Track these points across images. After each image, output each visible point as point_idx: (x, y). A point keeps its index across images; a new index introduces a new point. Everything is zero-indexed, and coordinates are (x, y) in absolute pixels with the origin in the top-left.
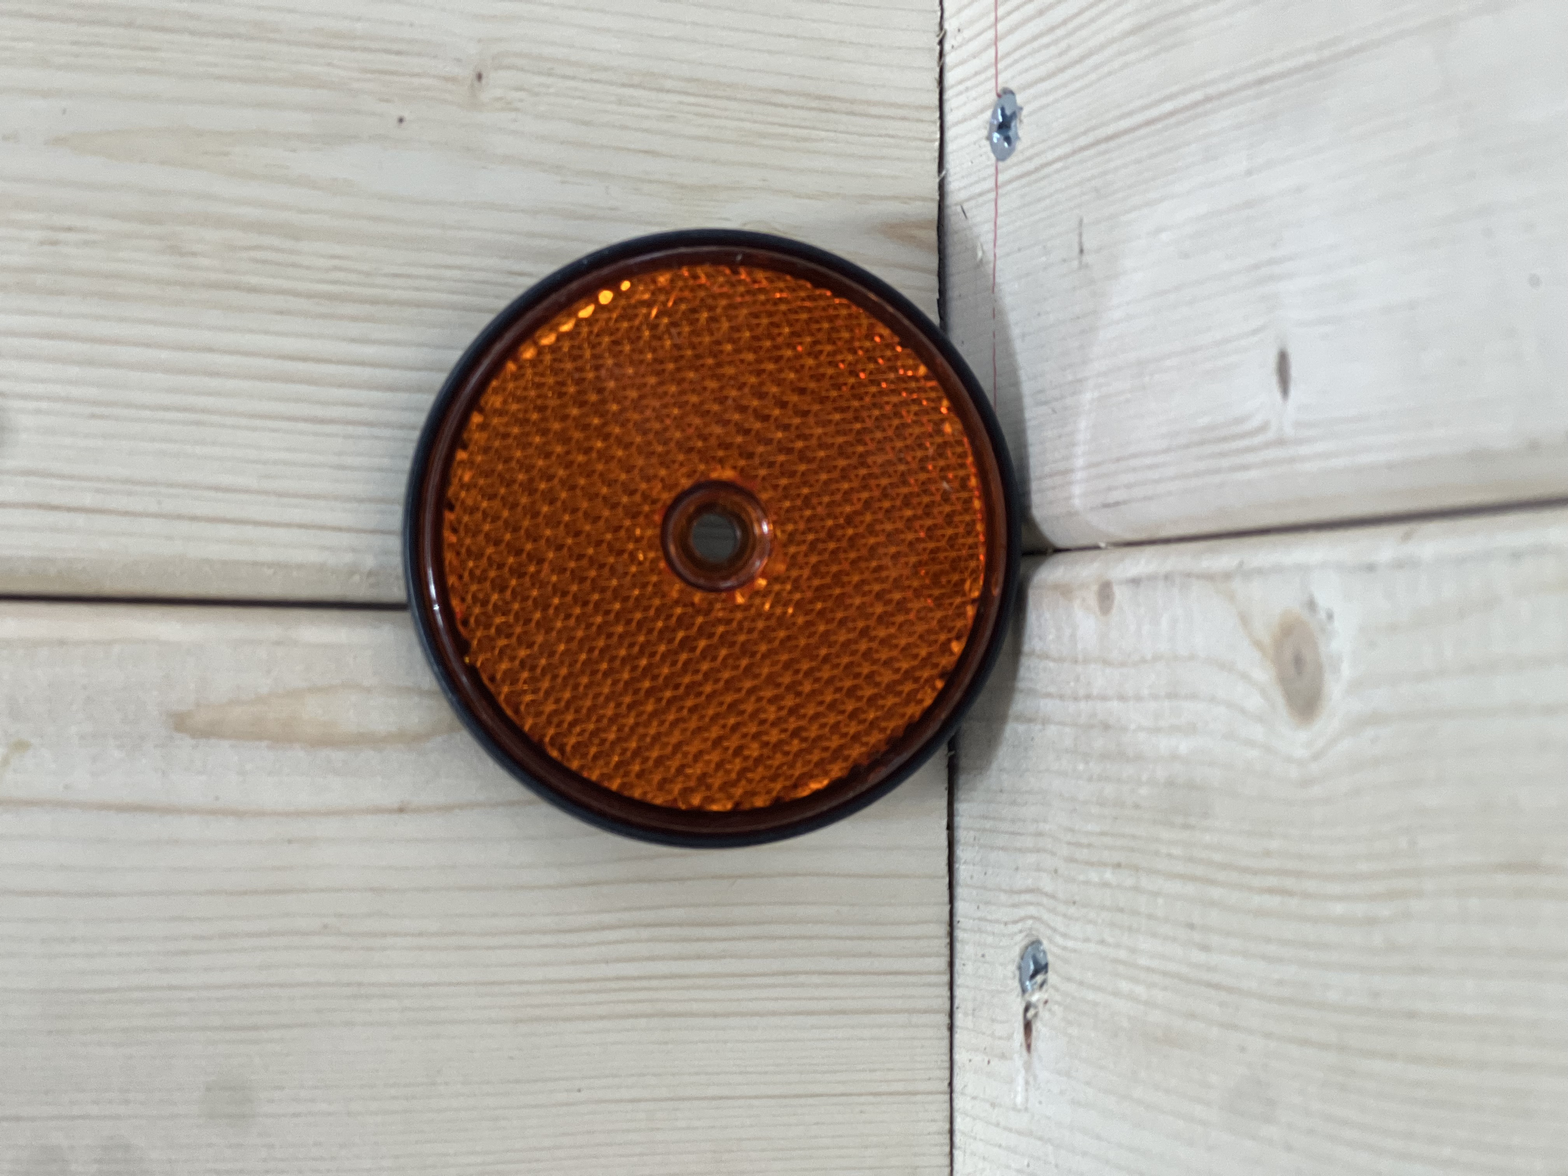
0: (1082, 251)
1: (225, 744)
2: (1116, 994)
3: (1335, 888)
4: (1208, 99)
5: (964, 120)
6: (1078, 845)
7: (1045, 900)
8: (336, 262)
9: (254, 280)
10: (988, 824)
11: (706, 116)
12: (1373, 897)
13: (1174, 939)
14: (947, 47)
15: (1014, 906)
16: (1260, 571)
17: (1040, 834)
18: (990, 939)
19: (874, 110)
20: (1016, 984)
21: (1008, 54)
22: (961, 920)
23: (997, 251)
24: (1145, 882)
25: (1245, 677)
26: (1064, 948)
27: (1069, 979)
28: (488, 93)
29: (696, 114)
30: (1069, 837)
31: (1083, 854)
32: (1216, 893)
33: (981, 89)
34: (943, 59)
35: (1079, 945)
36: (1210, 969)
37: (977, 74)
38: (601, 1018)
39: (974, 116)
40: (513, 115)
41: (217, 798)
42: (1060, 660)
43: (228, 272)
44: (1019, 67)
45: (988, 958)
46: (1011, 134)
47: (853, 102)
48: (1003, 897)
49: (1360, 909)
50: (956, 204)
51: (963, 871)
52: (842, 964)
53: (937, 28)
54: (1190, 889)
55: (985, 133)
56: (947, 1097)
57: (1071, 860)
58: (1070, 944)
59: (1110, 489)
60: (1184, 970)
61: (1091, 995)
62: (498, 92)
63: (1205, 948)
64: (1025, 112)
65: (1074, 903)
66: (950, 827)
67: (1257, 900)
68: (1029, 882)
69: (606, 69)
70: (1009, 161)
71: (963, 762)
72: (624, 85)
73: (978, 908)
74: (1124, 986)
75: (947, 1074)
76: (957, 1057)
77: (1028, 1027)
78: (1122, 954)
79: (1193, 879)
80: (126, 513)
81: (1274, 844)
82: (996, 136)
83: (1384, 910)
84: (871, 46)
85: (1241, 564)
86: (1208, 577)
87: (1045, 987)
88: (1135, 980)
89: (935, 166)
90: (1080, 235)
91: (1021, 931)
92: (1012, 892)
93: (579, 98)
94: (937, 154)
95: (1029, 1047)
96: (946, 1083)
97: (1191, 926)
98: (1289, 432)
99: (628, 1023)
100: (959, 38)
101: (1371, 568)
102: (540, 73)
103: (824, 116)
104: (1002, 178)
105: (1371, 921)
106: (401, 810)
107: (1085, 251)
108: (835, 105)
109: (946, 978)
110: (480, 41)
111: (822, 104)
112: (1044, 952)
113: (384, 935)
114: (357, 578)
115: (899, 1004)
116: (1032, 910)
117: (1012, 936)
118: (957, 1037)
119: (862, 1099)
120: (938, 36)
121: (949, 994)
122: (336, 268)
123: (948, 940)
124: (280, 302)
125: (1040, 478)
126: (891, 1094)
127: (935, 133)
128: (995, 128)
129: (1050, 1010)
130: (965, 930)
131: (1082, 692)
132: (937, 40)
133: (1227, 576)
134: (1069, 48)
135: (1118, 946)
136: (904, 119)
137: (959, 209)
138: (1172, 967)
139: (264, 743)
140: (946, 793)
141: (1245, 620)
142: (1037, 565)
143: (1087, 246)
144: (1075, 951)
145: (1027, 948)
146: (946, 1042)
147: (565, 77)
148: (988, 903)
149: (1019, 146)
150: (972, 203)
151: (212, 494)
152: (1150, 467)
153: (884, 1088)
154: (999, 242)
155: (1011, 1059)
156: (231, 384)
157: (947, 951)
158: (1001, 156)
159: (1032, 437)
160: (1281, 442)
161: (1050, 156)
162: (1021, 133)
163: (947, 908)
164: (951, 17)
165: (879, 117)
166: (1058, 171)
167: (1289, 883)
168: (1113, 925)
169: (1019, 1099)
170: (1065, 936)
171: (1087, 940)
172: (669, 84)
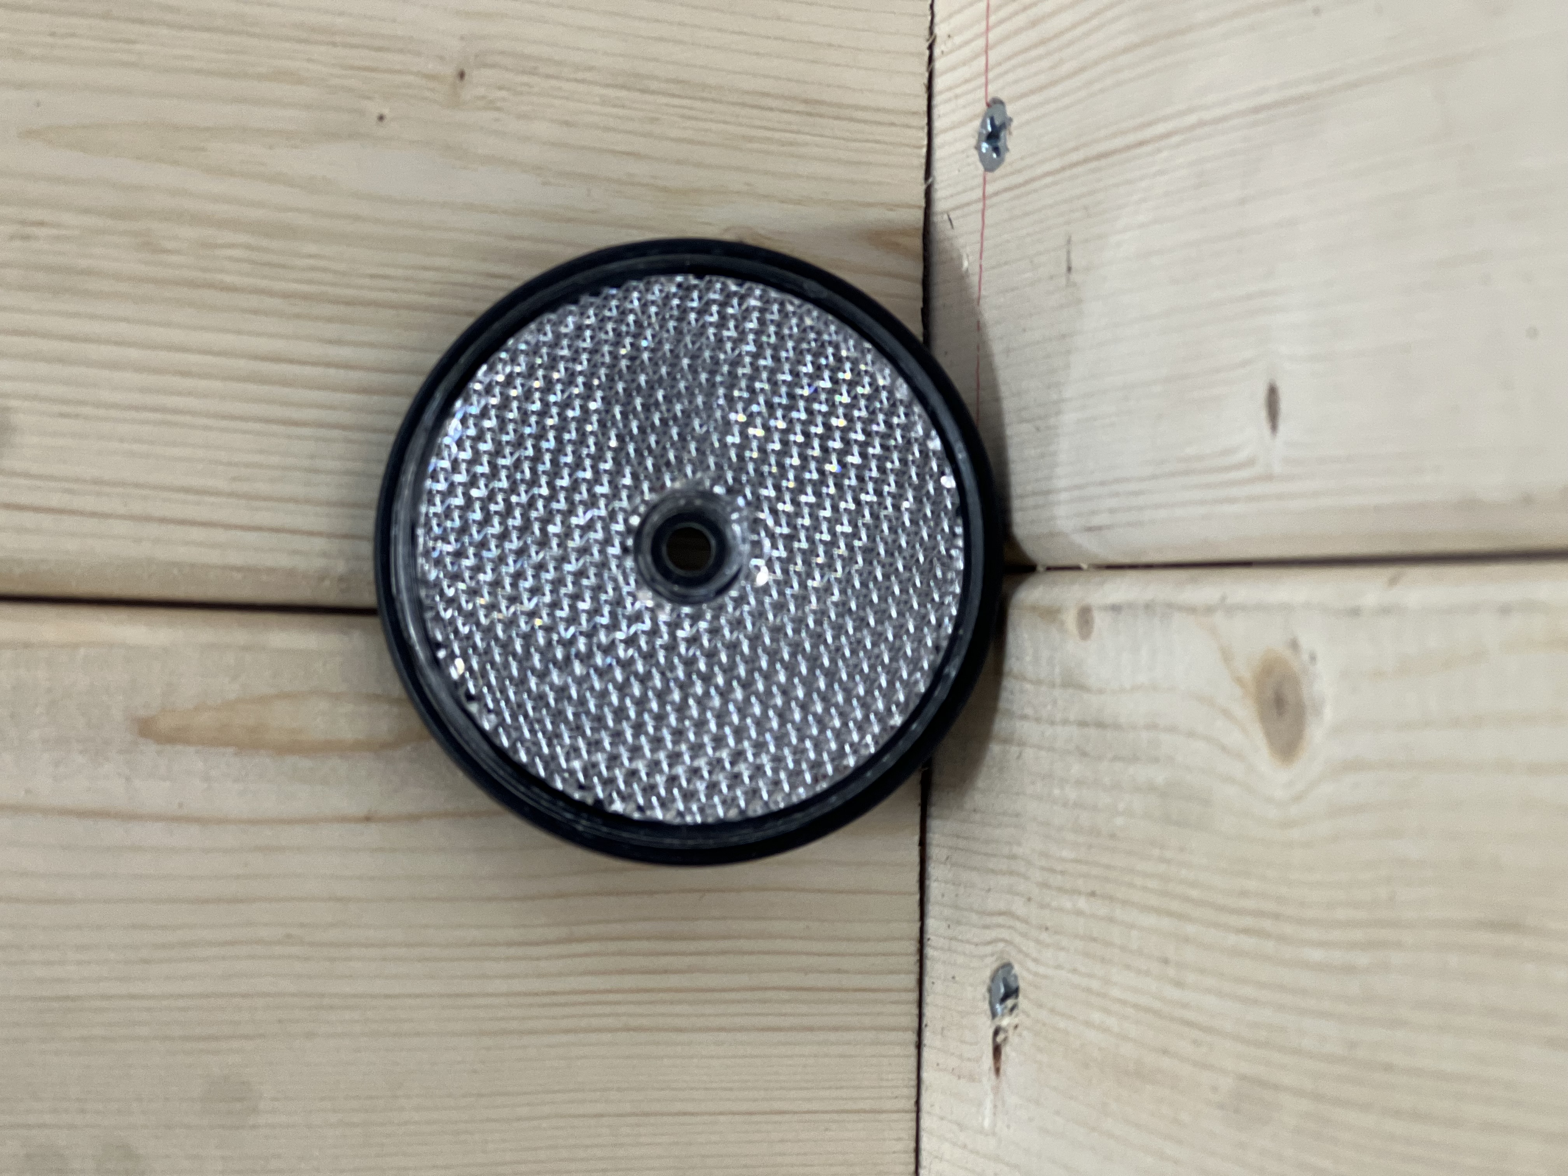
0: (1069, 269)
1: (191, 749)
2: (1088, 1024)
3: (1313, 933)
4: (1201, 124)
5: (953, 127)
6: (1052, 871)
7: (1018, 925)
8: (312, 262)
9: (228, 279)
10: (962, 843)
11: (690, 118)
12: (1353, 946)
13: (1147, 973)
14: (937, 51)
15: (986, 927)
16: (1242, 608)
17: (1013, 857)
18: (960, 960)
19: (860, 115)
20: (986, 1006)
21: (999, 64)
22: (932, 937)
23: (983, 263)
24: (1119, 913)
25: (1226, 714)
26: (1036, 974)
27: (1040, 1006)
28: (469, 92)
29: (683, 116)
30: (1043, 863)
31: (1057, 880)
32: (1190, 929)
33: (970, 97)
34: (932, 64)
35: (1050, 972)
36: (1185, 1006)
37: (967, 81)
38: (567, 1031)
39: (961, 124)
40: (496, 114)
41: (181, 805)
42: (1038, 682)
43: (204, 270)
44: (1010, 77)
45: (957, 979)
46: (1000, 144)
47: (840, 106)
48: (974, 917)
49: (1337, 956)
50: (942, 213)
51: (935, 888)
52: (811, 980)
53: (926, 33)
54: (1166, 923)
55: (973, 141)
56: (914, 1115)
57: (1045, 885)
58: (1041, 970)
59: (1093, 513)
60: (1157, 1005)
61: (1062, 1024)
62: (481, 91)
63: (1179, 984)
64: (1015, 123)
65: (1047, 929)
66: (923, 844)
67: (1232, 939)
68: (1002, 906)
69: (590, 69)
70: (998, 172)
71: (936, 778)
72: (608, 86)
73: (949, 926)
74: (1096, 1017)
75: (914, 1092)
76: (925, 1075)
77: (997, 1051)
78: (1095, 985)
79: (1170, 914)
80: (93, 514)
81: (1252, 885)
82: (985, 146)
83: (1362, 959)
84: (860, 50)
85: (1223, 598)
86: (1191, 610)
87: (1015, 1012)
88: (1107, 1011)
89: (922, 173)
90: (1069, 253)
91: (992, 955)
92: (983, 913)
93: (562, 98)
94: (923, 161)
95: (997, 1070)
96: (913, 1100)
97: (1166, 961)
98: (1277, 468)
99: (593, 1037)
100: (949, 44)
101: (1355, 612)
102: (524, 72)
103: (811, 120)
104: (990, 189)
105: (1349, 970)
106: (368, 819)
107: (1073, 270)
108: (823, 109)
109: (915, 996)
110: (462, 38)
111: (809, 108)
112: (1016, 977)
113: (349, 945)
114: (327, 583)
115: (867, 1021)
116: (1004, 934)
117: (982, 957)
118: (926, 1053)
119: (827, 1117)
120: (928, 40)
121: (916, 1011)
122: (313, 269)
123: (917, 957)
124: (254, 301)
125: (1022, 497)
126: (858, 1112)
127: (922, 139)
128: (984, 138)
129: (1020, 1035)
130: (935, 948)
131: (1059, 716)
132: (927, 44)
133: (1209, 610)
134: (1061, 62)
135: (1090, 976)
136: (893, 124)
137: (945, 217)
138: (1144, 1000)
139: (231, 750)
140: (918, 809)
141: (1227, 656)
142: (1017, 584)
143: (1075, 264)
144: (1045, 977)
145: (997, 971)
146: (913, 1061)
147: (548, 76)
148: (959, 923)
149: (1008, 157)
150: (958, 213)
151: (181, 496)
152: (1136, 494)
153: (850, 1106)
154: (985, 255)
155: (980, 1081)
156: (203, 384)
157: (916, 969)
158: (990, 166)
159: (1014, 453)
160: (1269, 478)
161: (1039, 171)
162: (1010, 145)
163: (918, 925)
164: (943, 21)
165: (865, 122)
166: (1047, 186)
167: (1267, 924)
168: (1087, 955)
169: (987, 1123)
170: (1036, 960)
171: (1058, 967)
172: (654, 85)
